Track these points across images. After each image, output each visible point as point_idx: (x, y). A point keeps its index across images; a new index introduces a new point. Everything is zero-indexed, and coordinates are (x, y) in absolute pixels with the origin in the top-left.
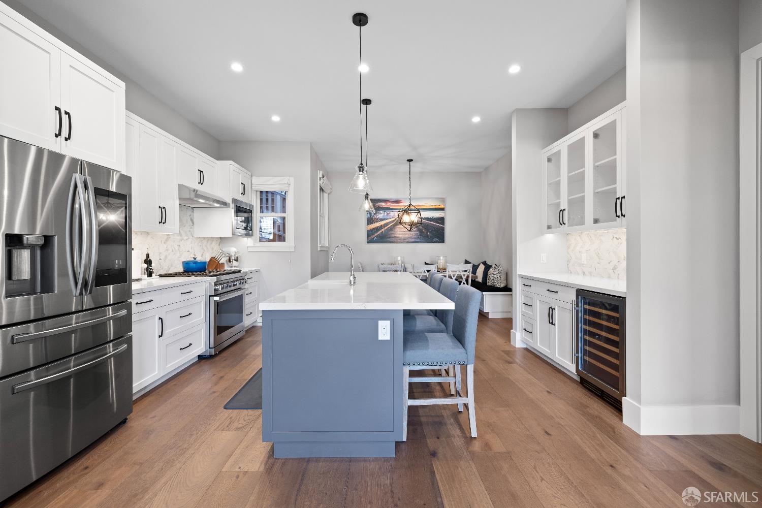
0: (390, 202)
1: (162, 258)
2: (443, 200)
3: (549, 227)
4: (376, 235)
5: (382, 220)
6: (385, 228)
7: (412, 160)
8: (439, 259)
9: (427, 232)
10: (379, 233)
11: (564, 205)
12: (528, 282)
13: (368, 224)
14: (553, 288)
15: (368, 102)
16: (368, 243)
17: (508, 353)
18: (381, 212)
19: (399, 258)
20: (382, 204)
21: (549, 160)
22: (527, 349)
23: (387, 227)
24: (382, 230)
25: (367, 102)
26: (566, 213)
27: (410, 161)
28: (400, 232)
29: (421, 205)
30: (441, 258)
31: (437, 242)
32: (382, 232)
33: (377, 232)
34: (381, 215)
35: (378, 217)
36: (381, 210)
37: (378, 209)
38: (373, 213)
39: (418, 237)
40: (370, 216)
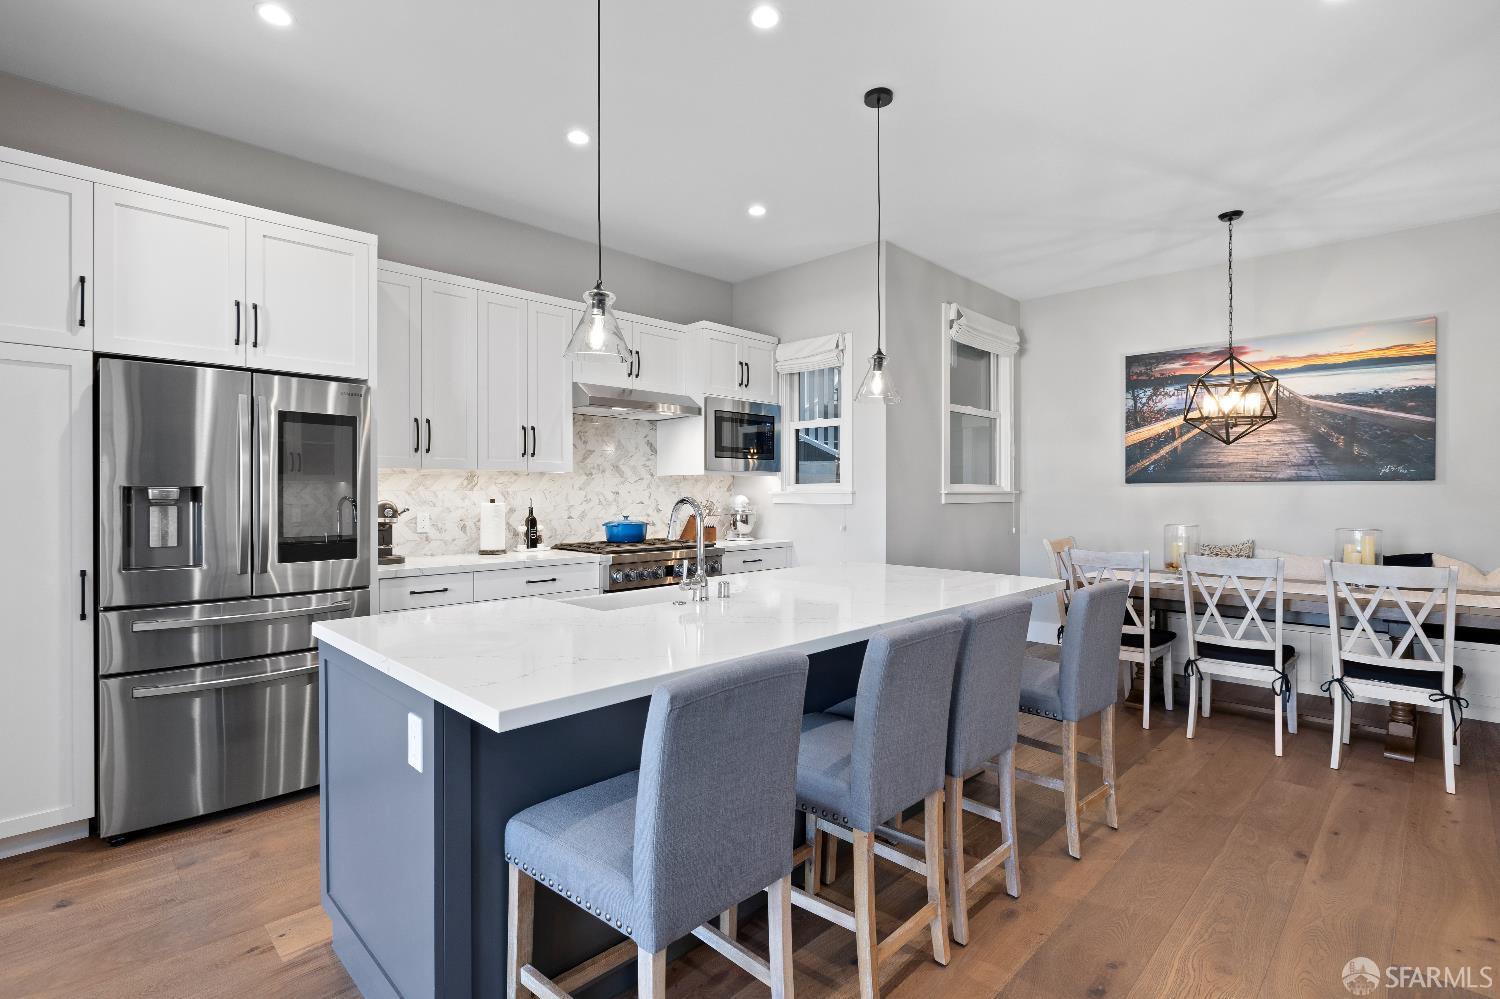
0: (1201, 357)
1: (575, 514)
2: (1430, 326)
4: (1155, 457)
5: (1171, 413)
6: (1185, 438)
7: (1238, 213)
8: (1352, 542)
9: (1349, 444)
10: (1163, 452)
13: (1128, 429)
15: (883, 96)
16: (1129, 481)
18: (1171, 389)
19: (1182, 531)
20: (1176, 367)
23: (1190, 435)
24: (1175, 443)
25: (879, 97)
27: (1230, 216)
29: (1321, 353)
30: (1358, 535)
31: (1394, 477)
32: (1176, 448)
33: (1156, 449)
34: (1170, 399)
35: (1160, 406)
36: (1171, 385)
37: (1160, 383)
38: (1144, 395)
39: (1312, 463)
40: (1135, 404)
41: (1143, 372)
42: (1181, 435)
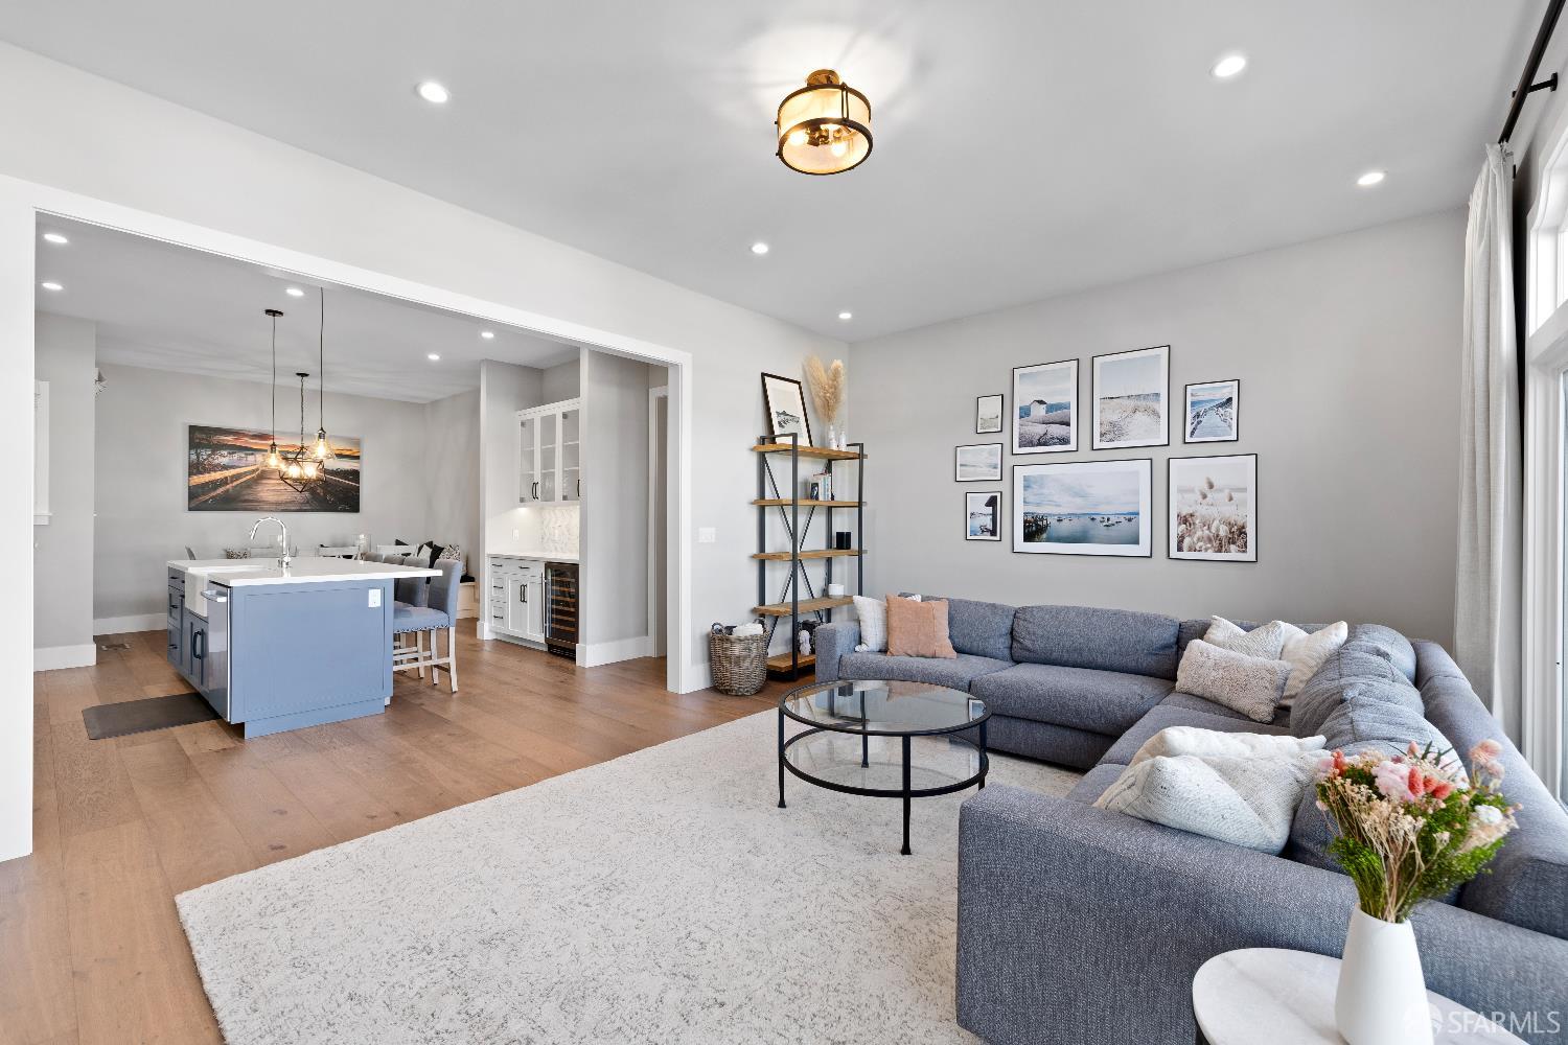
0: (247, 436)
2: (357, 443)
3: (522, 500)
4: (214, 494)
5: (225, 467)
6: (235, 484)
7: (307, 375)
8: (358, 539)
9: (325, 495)
10: (219, 491)
11: (538, 478)
12: (499, 561)
13: (190, 475)
14: (523, 563)
15: (278, 314)
16: (191, 509)
17: (474, 645)
18: (225, 453)
20: (229, 439)
21: (523, 424)
22: (496, 639)
23: (239, 482)
24: (228, 486)
25: (275, 313)
26: (539, 487)
27: (303, 375)
28: (268, 491)
30: (362, 536)
31: (344, 511)
32: (228, 490)
33: (215, 489)
34: (223, 458)
35: (216, 462)
36: (225, 450)
37: (217, 448)
38: (205, 453)
39: (308, 502)
40: (198, 457)
41: (202, 438)
42: (232, 482)
